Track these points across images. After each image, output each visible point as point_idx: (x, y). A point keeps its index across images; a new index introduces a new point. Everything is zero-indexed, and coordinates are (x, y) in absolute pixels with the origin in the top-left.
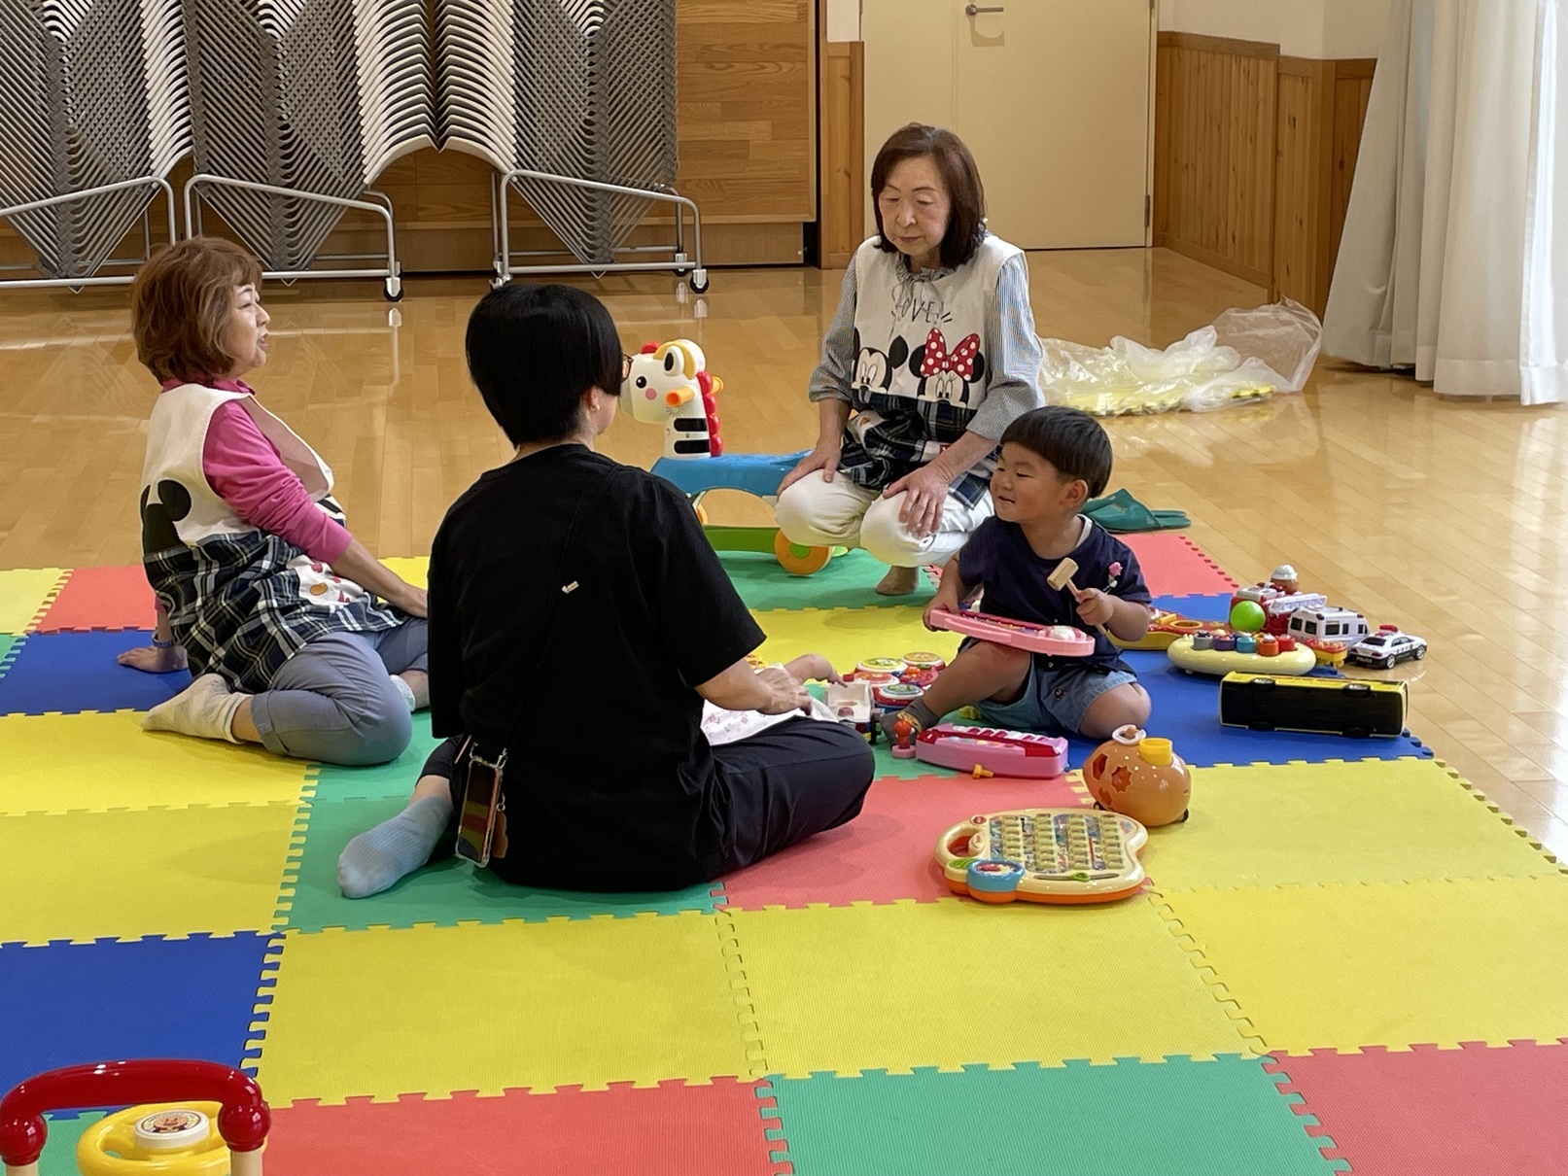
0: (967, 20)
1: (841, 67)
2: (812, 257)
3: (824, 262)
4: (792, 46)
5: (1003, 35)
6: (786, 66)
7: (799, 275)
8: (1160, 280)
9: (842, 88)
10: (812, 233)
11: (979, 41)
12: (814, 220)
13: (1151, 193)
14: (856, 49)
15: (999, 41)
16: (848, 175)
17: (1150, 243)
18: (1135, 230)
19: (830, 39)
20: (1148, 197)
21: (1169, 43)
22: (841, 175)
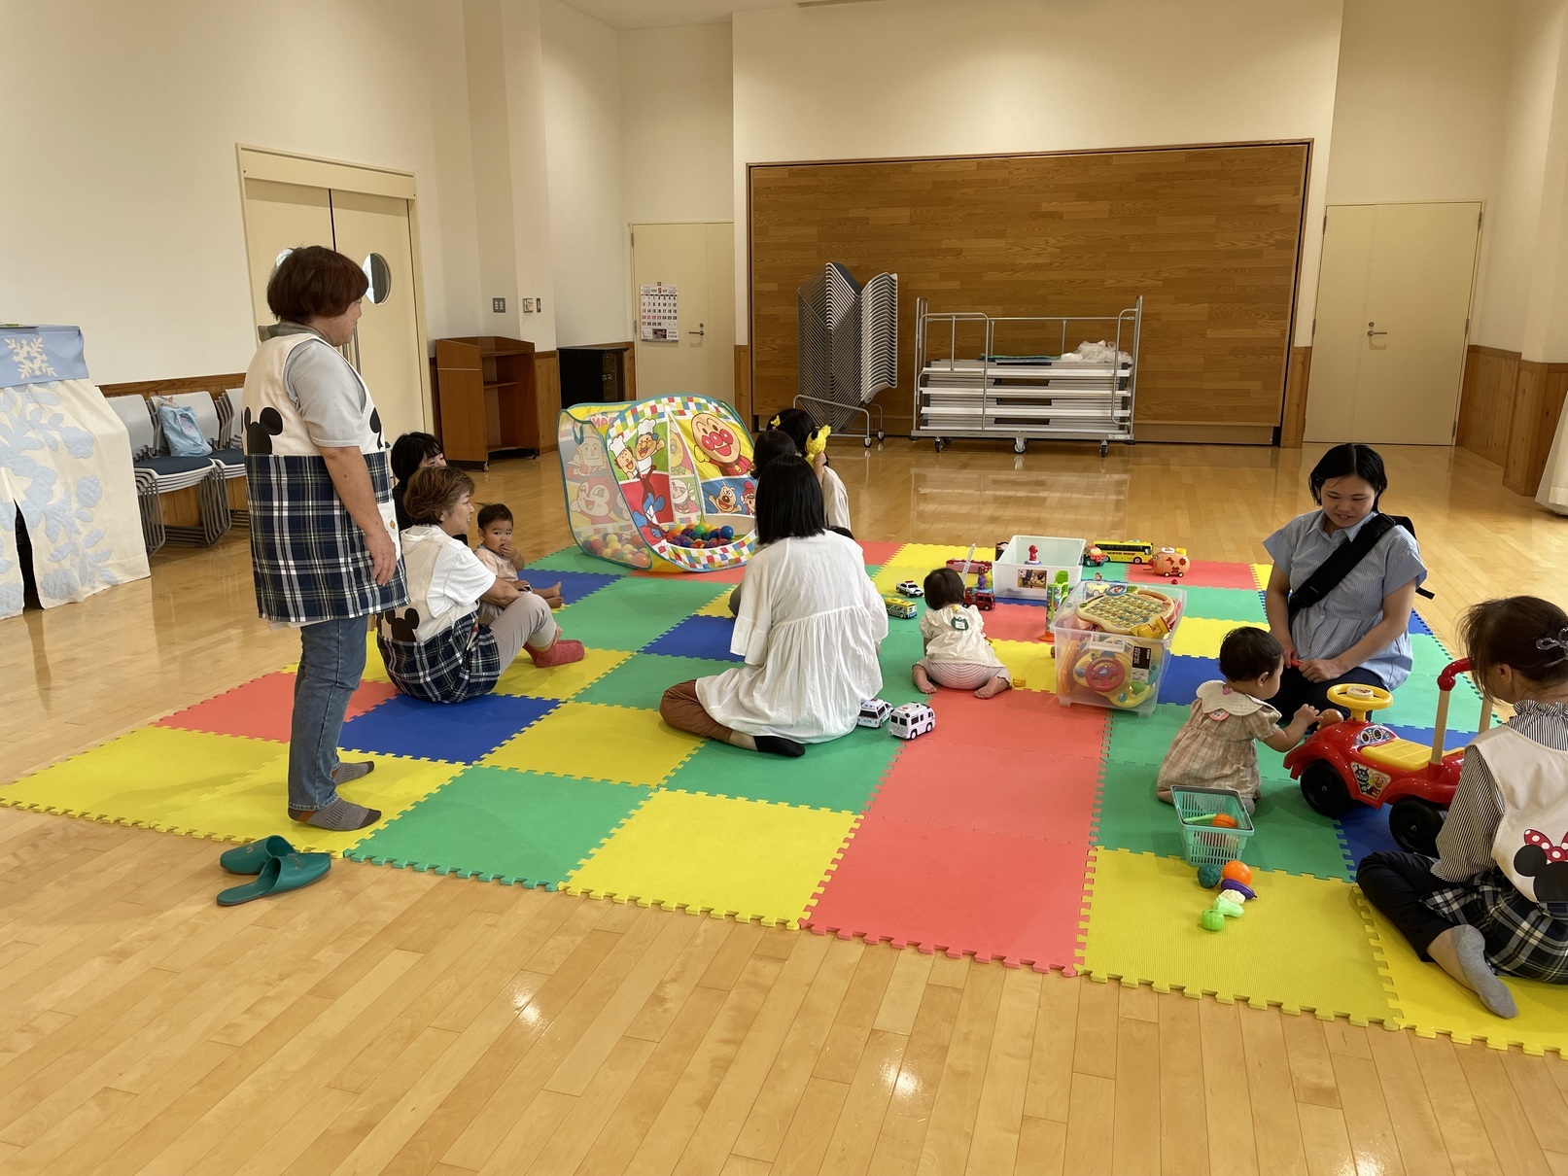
0: (1368, 337)
1: (1300, 358)
2: (1277, 442)
3: (1282, 445)
4: (1277, 348)
6: (1272, 357)
7: (1269, 451)
8: (1457, 463)
9: (1299, 368)
10: (1277, 432)
11: (1373, 347)
12: (1279, 425)
13: (1457, 420)
14: (1308, 351)
15: (1384, 348)
16: (1298, 406)
17: (1454, 444)
18: (1448, 438)
19: (1295, 346)
20: (1455, 423)
21: (1474, 351)
22: (1295, 407)
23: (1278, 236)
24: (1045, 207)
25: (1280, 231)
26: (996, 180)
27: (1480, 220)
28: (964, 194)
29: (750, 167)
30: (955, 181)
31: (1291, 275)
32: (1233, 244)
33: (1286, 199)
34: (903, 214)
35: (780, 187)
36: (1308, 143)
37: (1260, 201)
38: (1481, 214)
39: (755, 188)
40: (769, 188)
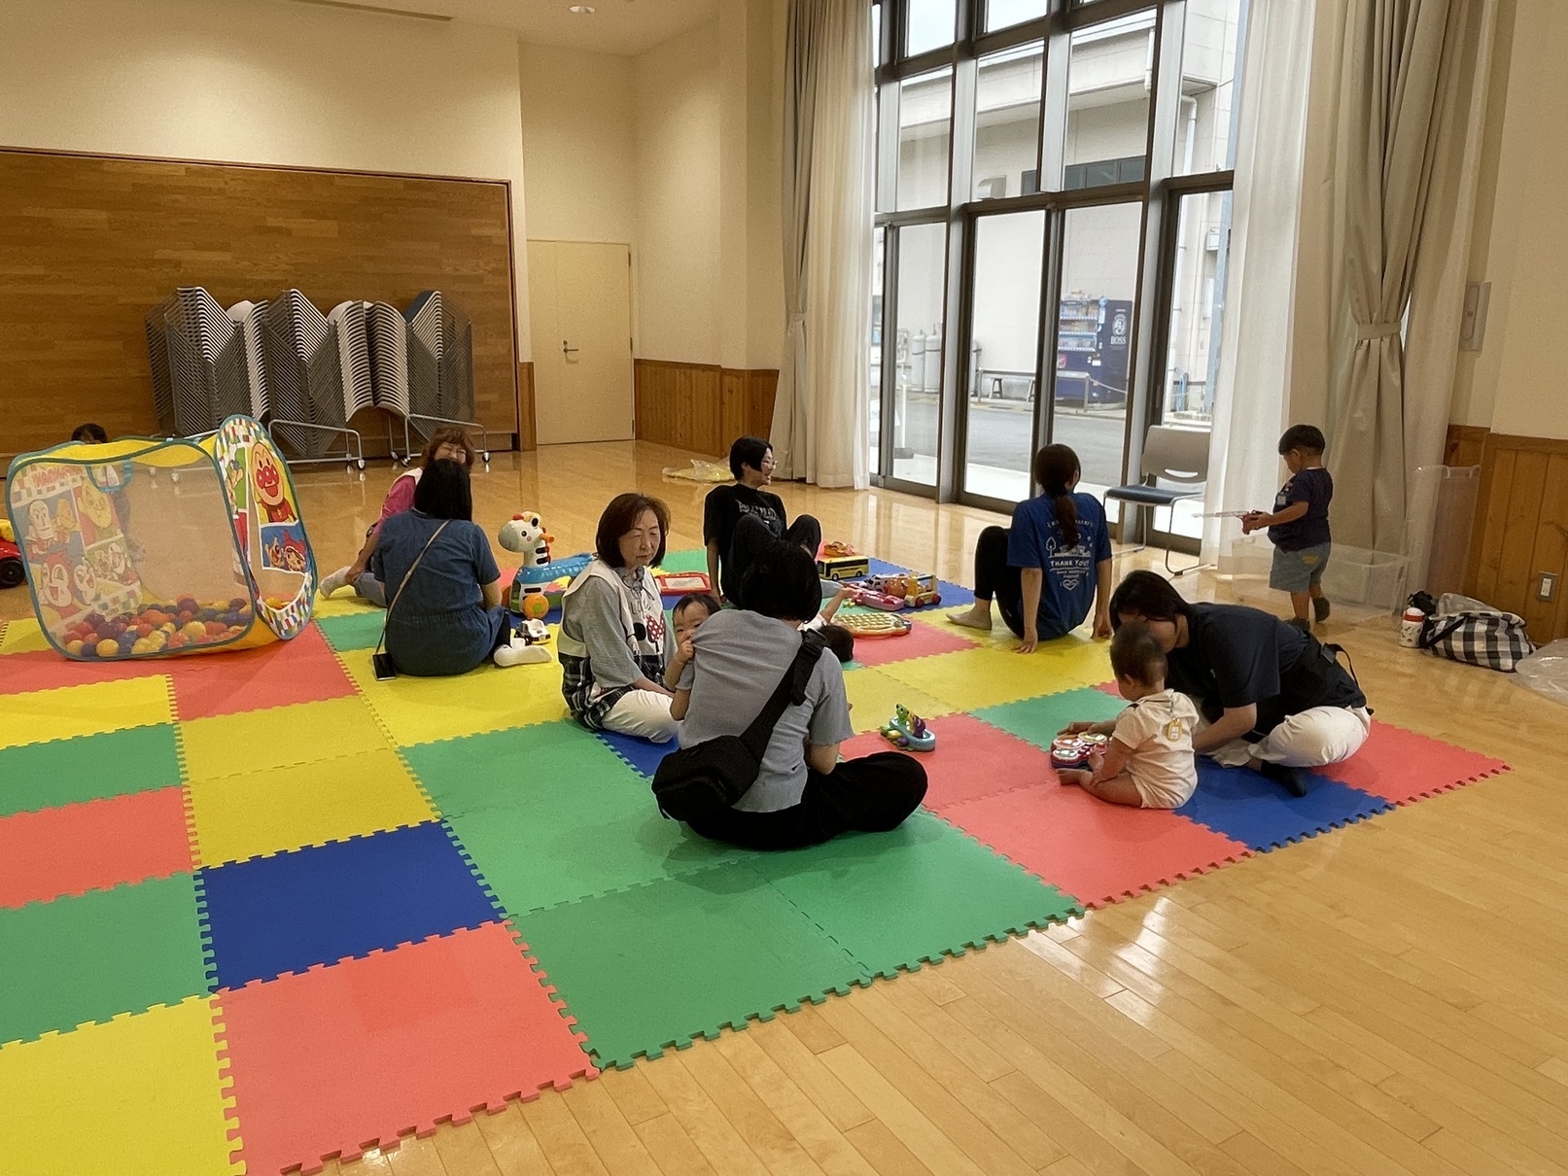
0: (564, 353)
1: (525, 371)
2: (516, 447)
3: (520, 450)
4: (509, 363)
6: (504, 371)
7: (510, 455)
9: (525, 379)
10: (515, 438)
11: (569, 361)
12: (516, 431)
13: (634, 419)
14: (530, 365)
15: (576, 362)
16: (529, 414)
17: (633, 438)
18: (630, 434)
19: (520, 361)
21: (637, 362)
23: (497, 264)
24: (272, 222)
25: (495, 260)
26: (210, 188)
27: (629, 259)
28: (174, 200)
31: (508, 299)
33: (496, 232)
37: (475, 232)
38: (629, 254)
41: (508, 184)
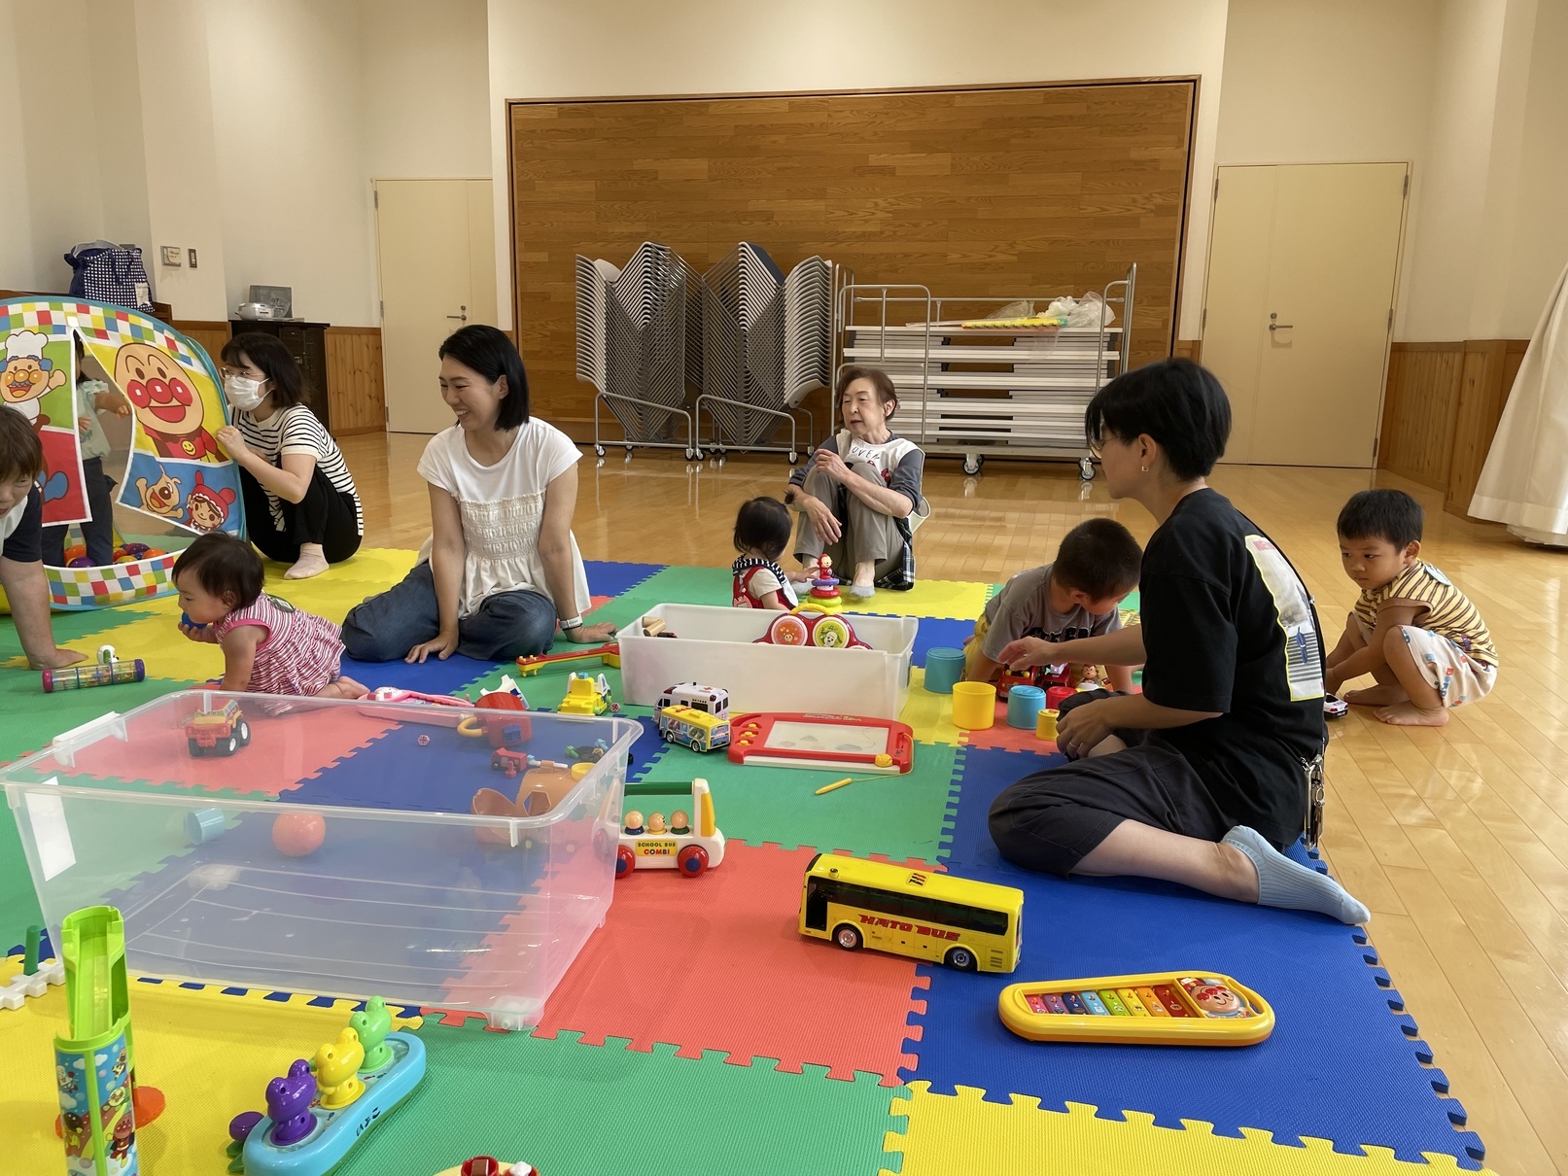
0: (1270, 332)
4: (1157, 341)
5: (1291, 342)
6: (1153, 353)
11: (1275, 344)
13: (1379, 437)
14: (1196, 345)
15: (1289, 345)
17: (1375, 466)
18: (1366, 459)
19: (1180, 339)
20: (1376, 440)
21: (1399, 350)
23: (1158, 200)
24: (874, 160)
25: (1160, 194)
26: (812, 124)
27: (1406, 185)
28: (774, 142)
29: (510, 104)
30: (762, 126)
31: (1173, 248)
32: (1103, 210)
33: (1168, 153)
34: (700, 166)
35: (547, 131)
36: (1195, 81)
37: (1136, 154)
38: (1407, 177)
39: (516, 132)
40: (534, 131)
41: (1195, 82)
